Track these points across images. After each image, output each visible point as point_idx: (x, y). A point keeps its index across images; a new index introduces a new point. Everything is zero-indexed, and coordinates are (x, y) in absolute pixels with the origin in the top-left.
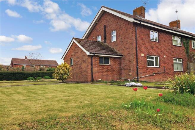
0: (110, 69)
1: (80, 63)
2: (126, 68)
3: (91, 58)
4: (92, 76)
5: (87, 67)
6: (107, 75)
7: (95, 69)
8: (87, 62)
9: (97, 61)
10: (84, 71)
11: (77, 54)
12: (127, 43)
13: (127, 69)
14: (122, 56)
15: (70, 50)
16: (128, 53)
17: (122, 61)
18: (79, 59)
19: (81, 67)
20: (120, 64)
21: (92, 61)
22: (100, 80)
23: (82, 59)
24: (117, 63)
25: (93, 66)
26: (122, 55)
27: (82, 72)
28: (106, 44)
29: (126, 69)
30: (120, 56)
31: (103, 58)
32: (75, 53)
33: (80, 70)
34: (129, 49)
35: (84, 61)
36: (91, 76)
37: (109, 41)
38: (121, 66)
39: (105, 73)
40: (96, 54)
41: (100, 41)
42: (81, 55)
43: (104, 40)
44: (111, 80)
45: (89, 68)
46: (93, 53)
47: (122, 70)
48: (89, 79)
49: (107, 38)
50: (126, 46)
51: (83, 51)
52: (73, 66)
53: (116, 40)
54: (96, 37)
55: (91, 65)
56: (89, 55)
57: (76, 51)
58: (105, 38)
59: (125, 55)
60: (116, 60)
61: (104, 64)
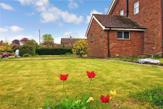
0: (131, 43)
1: (98, 39)
2: (149, 42)
3: (107, 33)
4: (109, 51)
5: (103, 42)
6: (126, 51)
7: (112, 45)
8: (103, 37)
9: (114, 36)
10: (101, 47)
11: (96, 30)
12: (151, 14)
13: (151, 43)
14: (145, 29)
15: (91, 26)
16: (152, 25)
17: (145, 35)
18: (97, 35)
19: (99, 42)
20: (143, 38)
21: (108, 36)
22: (117, 55)
23: (99, 34)
24: (139, 37)
25: (110, 41)
26: (145, 27)
27: (100, 48)
28: (129, 17)
29: (149, 44)
30: (143, 29)
31: (122, 32)
32: (95, 29)
33: (98, 46)
34: (153, 21)
35: (101, 37)
36: (107, 52)
37: (131, 14)
38: (143, 40)
39: (124, 49)
40: (112, 28)
41: (123, 15)
42: (99, 31)
43: (126, 14)
44: (131, 56)
45: (106, 43)
46: (109, 28)
47: (145, 45)
48: (106, 54)
49: (130, 11)
50: (150, 18)
51: (100, 26)
52: (93, 42)
53: (139, 12)
54: (119, 12)
55: (108, 40)
56: (105, 30)
57: (95, 27)
58: (128, 12)
59: (149, 27)
60: (138, 34)
61: (123, 39)
